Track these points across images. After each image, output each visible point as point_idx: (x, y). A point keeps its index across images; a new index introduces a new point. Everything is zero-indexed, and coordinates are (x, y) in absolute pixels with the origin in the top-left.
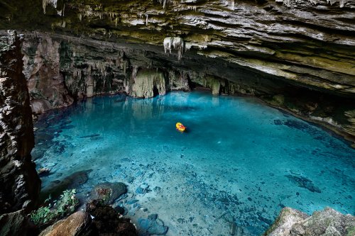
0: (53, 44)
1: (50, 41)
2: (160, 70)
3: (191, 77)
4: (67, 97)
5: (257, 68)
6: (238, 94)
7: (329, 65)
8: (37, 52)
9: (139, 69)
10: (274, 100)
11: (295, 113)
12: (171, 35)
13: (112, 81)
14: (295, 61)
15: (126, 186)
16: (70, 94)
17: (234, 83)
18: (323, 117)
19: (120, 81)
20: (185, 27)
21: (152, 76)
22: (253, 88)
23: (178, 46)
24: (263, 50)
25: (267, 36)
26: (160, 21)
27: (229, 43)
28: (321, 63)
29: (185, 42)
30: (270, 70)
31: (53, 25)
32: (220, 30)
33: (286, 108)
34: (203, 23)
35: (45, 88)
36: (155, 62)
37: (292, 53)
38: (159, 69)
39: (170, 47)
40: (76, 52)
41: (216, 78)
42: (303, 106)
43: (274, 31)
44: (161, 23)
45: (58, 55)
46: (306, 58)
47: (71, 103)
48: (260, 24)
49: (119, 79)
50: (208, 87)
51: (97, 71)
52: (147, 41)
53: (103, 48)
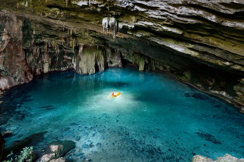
0: (18, 22)
1: (15, 19)
2: (100, 48)
3: (123, 55)
4: (28, 73)
5: (171, 46)
6: (158, 71)
7: (221, 44)
8: (5, 30)
9: (85, 47)
10: (184, 76)
11: (199, 87)
12: (108, 15)
13: (63, 58)
14: (197, 40)
15: (74, 143)
16: (30, 71)
17: (154, 60)
18: (219, 91)
19: (70, 58)
20: (118, 9)
21: (94, 53)
22: (168, 65)
23: (113, 25)
24: (175, 31)
25: (177, 17)
26: (99, 3)
27: (150, 24)
28: (215, 43)
29: (118, 22)
30: (180, 48)
31: (18, 4)
32: (143, 12)
33: (193, 83)
34: (131, 4)
35: (11, 64)
36: (97, 41)
37: (195, 33)
38: (99, 46)
39: (107, 26)
40: (36, 30)
41: (142, 56)
42: (205, 81)
43: (182, 14)
44: (100, 5)
45: (21, 32)
46: (205, 38)
47: (30, 79)
48: (171, 7)
49: (69, 56)
50: (135, 63)
51: (51, 48)
52: (90, 21)
53: (57, 26)
